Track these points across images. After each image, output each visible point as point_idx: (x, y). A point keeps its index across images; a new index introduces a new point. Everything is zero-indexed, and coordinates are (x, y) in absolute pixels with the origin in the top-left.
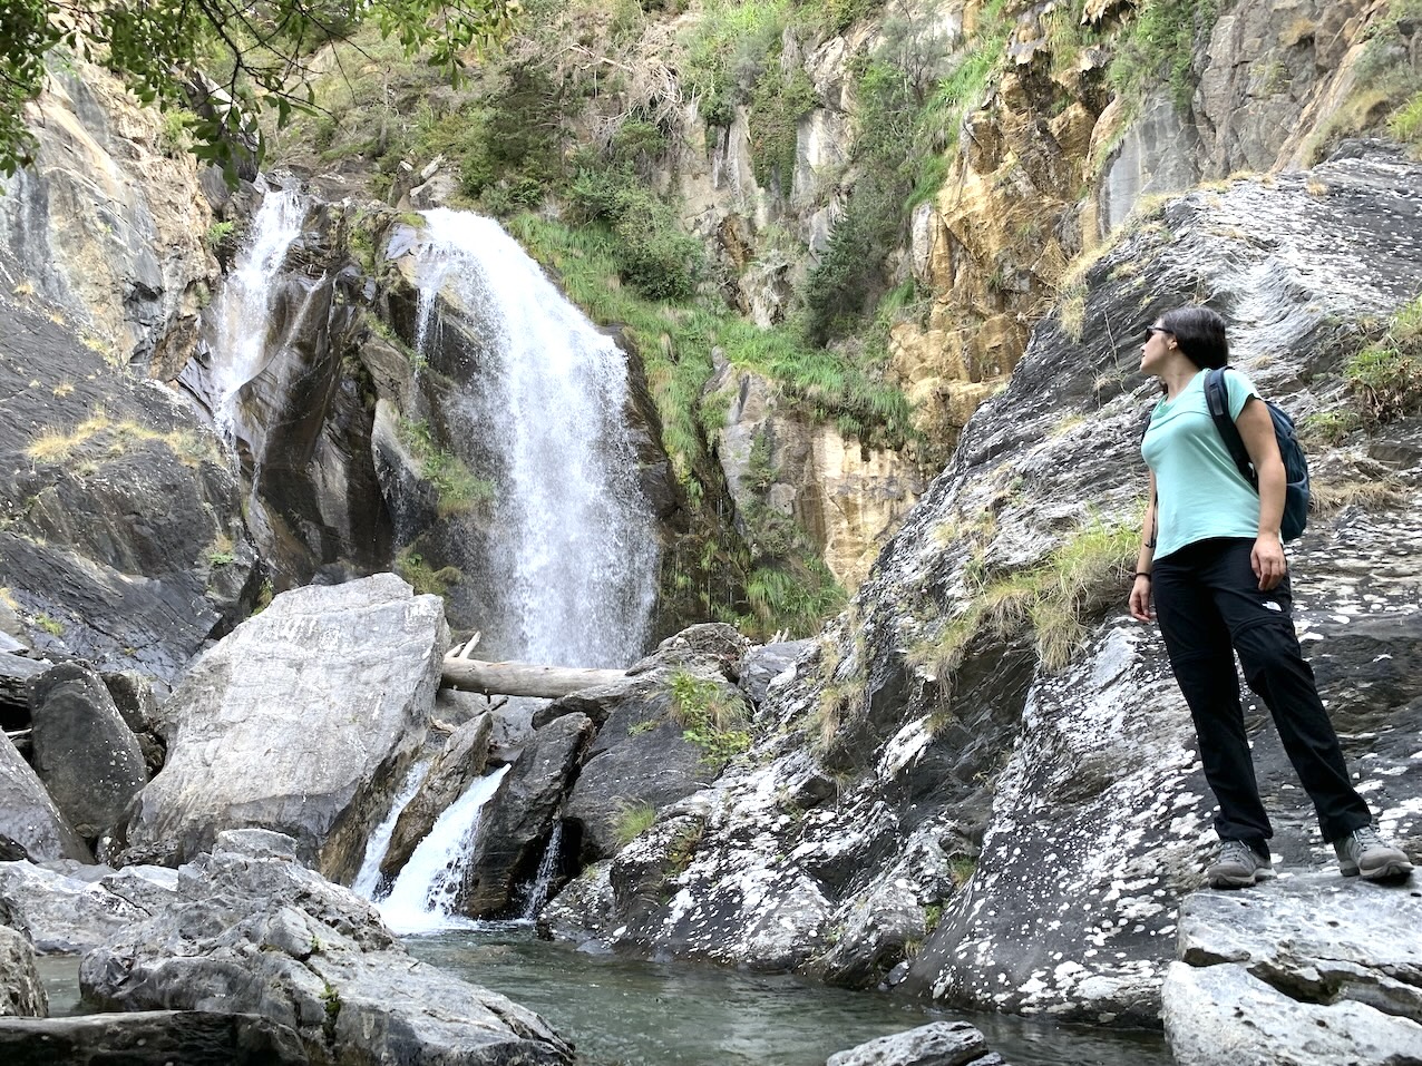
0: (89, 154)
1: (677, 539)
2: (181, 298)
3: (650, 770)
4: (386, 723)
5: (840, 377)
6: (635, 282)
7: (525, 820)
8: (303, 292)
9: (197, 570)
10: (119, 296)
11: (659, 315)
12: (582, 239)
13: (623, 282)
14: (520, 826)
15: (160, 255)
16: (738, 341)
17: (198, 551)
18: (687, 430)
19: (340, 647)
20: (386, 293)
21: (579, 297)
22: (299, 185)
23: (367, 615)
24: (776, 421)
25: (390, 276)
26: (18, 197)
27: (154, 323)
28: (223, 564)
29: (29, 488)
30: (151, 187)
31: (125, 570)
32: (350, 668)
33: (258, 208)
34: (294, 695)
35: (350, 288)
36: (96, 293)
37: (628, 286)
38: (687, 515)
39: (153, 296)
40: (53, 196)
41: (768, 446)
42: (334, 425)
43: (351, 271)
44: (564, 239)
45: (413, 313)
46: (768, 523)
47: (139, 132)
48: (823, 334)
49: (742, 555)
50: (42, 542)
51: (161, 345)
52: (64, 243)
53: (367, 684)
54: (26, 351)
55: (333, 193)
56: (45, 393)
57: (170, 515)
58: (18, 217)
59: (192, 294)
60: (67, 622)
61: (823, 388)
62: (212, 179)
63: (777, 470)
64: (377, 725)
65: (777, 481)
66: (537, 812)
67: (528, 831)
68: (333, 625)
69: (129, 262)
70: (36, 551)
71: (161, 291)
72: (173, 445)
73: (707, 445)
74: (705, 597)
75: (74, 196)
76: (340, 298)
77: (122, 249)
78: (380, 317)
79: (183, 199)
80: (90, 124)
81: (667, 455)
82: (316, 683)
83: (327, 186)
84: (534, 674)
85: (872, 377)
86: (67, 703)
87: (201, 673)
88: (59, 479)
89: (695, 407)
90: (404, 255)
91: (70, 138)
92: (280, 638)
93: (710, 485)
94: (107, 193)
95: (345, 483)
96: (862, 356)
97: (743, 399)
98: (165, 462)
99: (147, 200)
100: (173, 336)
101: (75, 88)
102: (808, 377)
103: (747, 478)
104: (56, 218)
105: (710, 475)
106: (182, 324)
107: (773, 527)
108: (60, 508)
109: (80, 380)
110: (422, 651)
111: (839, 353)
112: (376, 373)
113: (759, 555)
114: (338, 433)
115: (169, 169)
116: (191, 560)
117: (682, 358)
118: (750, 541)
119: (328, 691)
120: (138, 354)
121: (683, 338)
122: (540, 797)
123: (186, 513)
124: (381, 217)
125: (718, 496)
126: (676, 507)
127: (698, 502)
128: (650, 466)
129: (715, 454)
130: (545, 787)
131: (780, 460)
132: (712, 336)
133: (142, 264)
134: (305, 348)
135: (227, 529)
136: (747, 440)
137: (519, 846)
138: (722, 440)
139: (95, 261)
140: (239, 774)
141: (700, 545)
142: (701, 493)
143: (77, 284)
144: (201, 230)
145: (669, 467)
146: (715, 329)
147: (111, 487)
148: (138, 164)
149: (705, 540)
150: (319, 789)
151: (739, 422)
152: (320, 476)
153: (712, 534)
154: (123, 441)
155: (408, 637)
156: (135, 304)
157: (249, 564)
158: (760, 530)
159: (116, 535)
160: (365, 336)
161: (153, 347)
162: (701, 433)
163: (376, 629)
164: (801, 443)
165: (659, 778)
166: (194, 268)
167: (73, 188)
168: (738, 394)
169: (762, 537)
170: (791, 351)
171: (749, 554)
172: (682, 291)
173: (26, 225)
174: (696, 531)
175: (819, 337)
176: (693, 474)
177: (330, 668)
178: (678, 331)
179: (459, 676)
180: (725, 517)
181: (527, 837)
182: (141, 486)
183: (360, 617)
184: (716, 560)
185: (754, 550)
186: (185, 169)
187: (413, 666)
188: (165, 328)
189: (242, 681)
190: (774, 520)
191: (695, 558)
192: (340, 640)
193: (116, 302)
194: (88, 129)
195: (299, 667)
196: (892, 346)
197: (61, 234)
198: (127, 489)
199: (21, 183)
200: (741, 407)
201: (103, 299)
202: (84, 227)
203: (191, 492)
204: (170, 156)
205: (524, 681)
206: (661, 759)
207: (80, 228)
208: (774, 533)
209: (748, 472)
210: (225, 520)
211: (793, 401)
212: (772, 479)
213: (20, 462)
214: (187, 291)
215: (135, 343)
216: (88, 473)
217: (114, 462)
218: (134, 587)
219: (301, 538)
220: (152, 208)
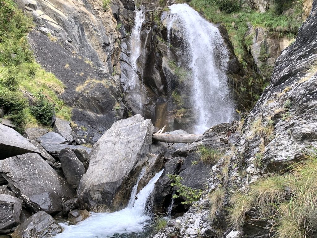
0: (89, 16)
1: (241, 78)
2: (114, 44)
3: (196, 177)
4: (132, 159)
5: (287, 22)
6: (224, 10)
7: (164, 190)
8: (146, 34)
9: (113, 111)
10: (101, 47)
11: (231, 17)
12: (209, 2)
13: (221, 11)
14: (163, 191)
15: (107, 35)
16: (254, 19)
17: (113, 107)
18: (241, 48)
19: (124, 137)
20: (160, 30)
21: (209, 18)
22: (144, 8)
23: (132, 127)
24: (267, 40)
25: (161, 26)
26: (78, 30)
27: (110, 51)
28: (118, 109)
29: (77, 98)
30: (103, 20)
31: (98, 113)
32: (126, 143)
33: (135, 16)
34: (112, 152)
35: (156, 30)
36: (97, 47)
37: (223, 11)
38: (243, 71)
39: (108, 45)
40: (84, 28)
41: (265, 47)
42: (156, 65)
43: (155, 26)
44: (204, 3)
45: (167, 33)
46: (267, 70)
47: (98, 8)
48: (281, 10)
49: (260, 80)
50: (81, 110)
51: (113, 56)
52: (89, 38)
53: (129, 148)
54: (75, 67)
55: (152, 7)
56: (78, 76)
57: (105, 100)
58: (79, 34)
59: (117, 42)
60: (88, 127)
61: (281, 27)
62: (125, 13)
63: (269, 54)
64: (130, 160)
65: (269, 57)
66: (167, 187)
67: (166, 192)
68: (123, 131)
69: (102, 38)
70: (80, 112)
71: (109, 43)
72: (103, 83)
73: (247, 51)
74: (251, 93)
75: (88, 26)
76: (154, 33)
77: (100, 36)
78: (160, 37)
79: (110, 20)
80: (89, 9)
81: (236, 56)
82: (118, 148)
83: (150, 6)
84: (178, 137)
85: (298, 19)
86: (65, 158)
87: (95, 147)
88: (82, 95)
89: (243, 41)
90: (164, 19)
91: (85, 14)
92: (112, 136)
93: (249, 62)
94: (95, 24)
95: (160, 78)
96: (294, 14)
97: (257, 35)
98: (102, 88)
99: (103, 23)
100: (115, 53)
101: (84, 1)
102: (276, 24)
103: (259, 58)
104: (86, 33)
105: (249, 59)
106: (116, 50)
107: (269, 71)
108: (83, 102)
109: (85, 71)
110: (143, 137)
111: (286, 14)
112: (161, 51)
113: (265, 79)
114: (157, 66)
115: (106, 14)
116: (111, 109)
117: (238, 27)
118: (262, 76)
119: (120, 150)
120: (108, 59)
121: (238, 22)
122: (167, 183)
123: (108, 99)
124: (160, 11)
125: (252, 65)
126: (239, 70)
127: (246, 67)
128: (231, 60)
129: (250, 53)
130: (168, 181)
131: (269, 51)
132: (247, 19)
133: (104, 38)
134: (148, 47)
135: (118, 101)
136: (259, 47)
137: (163, 197)
138: (252, 48)
139: (95, 40)
140: (97, 176)
141: (248, 79)
142: (247, 64)
143: (93, 46)
144: (115, 27)
145: (237, 59)
146: (248, 17)
147: (92, 96)
148: (99, 15)
149: (249, 77)
150: (114, 180)
151: (256, 42)
152: (155, 77)
153: (251, 76)
154: (93, 84)
155: (140, 133)
156: (105, 48)
157: (124, 108)
158: (265, 72)
159: (95, 106)
160: (158, 42)
161: (111, 56)
162: (245, 48)
163: (133, 131)
164: (275, 45)
165: (199, 180)
166: (115, 36)
167: (88, 25)
168: (255, 34)
169: (265, 74)
170: (271, 18)
171: (262, 79)
172: (237, 8)
173: (81, 36)
174: (246, 75)
175: (280, 11)
176: (244, 60)
177: (122, 143)
178: (237, 20)
179: (159, 139)
180: (255, 70)
181: (165, 195)
182: (98, 94)
183: (130, 128)
184: (253, 82)
185: (264, 78)
186: (109, 13)
187: (141, 141)
188: (112, 52)
189: (102, 149)
190: (269, 69)
191: (246, 83)
192: (125, 136)
193: (101, 48)
194: (89, 10)
195: (114, 144)
196: (304, 9)
197: (88, 36)
198: (95, 95)
199: (78, 27)
200: (256, 38)
201: (98, 48)
202: (92, 33)
203: (108, 94)
204: (105, 11)
205: (175, 139)
206: (199, 174)
207: (91, 33)
208: (269, 73)
209: (260, 56)
210: (117, 99)
211: (272, 33)
212: (267, 57)
213: (75, 93)
214: (115, 42)
215: (107, 56)
216: (88, 93)
217: (92, 89)
218: (100, 117)
219: (153, 91)
220: (104, 25)
